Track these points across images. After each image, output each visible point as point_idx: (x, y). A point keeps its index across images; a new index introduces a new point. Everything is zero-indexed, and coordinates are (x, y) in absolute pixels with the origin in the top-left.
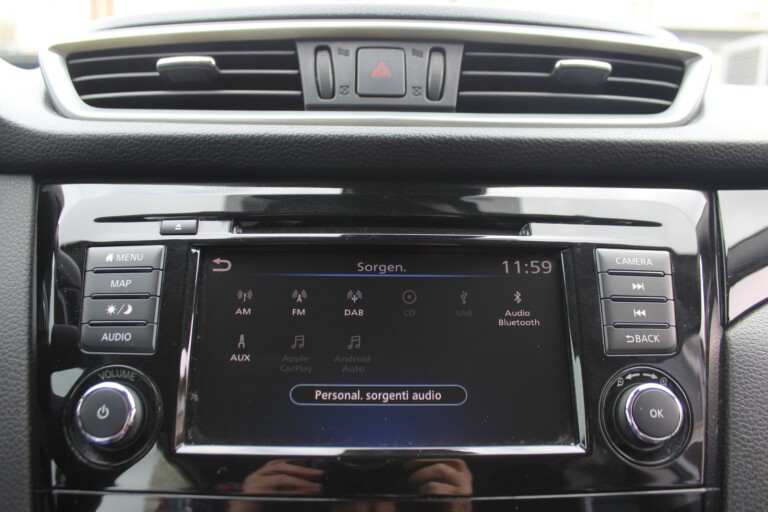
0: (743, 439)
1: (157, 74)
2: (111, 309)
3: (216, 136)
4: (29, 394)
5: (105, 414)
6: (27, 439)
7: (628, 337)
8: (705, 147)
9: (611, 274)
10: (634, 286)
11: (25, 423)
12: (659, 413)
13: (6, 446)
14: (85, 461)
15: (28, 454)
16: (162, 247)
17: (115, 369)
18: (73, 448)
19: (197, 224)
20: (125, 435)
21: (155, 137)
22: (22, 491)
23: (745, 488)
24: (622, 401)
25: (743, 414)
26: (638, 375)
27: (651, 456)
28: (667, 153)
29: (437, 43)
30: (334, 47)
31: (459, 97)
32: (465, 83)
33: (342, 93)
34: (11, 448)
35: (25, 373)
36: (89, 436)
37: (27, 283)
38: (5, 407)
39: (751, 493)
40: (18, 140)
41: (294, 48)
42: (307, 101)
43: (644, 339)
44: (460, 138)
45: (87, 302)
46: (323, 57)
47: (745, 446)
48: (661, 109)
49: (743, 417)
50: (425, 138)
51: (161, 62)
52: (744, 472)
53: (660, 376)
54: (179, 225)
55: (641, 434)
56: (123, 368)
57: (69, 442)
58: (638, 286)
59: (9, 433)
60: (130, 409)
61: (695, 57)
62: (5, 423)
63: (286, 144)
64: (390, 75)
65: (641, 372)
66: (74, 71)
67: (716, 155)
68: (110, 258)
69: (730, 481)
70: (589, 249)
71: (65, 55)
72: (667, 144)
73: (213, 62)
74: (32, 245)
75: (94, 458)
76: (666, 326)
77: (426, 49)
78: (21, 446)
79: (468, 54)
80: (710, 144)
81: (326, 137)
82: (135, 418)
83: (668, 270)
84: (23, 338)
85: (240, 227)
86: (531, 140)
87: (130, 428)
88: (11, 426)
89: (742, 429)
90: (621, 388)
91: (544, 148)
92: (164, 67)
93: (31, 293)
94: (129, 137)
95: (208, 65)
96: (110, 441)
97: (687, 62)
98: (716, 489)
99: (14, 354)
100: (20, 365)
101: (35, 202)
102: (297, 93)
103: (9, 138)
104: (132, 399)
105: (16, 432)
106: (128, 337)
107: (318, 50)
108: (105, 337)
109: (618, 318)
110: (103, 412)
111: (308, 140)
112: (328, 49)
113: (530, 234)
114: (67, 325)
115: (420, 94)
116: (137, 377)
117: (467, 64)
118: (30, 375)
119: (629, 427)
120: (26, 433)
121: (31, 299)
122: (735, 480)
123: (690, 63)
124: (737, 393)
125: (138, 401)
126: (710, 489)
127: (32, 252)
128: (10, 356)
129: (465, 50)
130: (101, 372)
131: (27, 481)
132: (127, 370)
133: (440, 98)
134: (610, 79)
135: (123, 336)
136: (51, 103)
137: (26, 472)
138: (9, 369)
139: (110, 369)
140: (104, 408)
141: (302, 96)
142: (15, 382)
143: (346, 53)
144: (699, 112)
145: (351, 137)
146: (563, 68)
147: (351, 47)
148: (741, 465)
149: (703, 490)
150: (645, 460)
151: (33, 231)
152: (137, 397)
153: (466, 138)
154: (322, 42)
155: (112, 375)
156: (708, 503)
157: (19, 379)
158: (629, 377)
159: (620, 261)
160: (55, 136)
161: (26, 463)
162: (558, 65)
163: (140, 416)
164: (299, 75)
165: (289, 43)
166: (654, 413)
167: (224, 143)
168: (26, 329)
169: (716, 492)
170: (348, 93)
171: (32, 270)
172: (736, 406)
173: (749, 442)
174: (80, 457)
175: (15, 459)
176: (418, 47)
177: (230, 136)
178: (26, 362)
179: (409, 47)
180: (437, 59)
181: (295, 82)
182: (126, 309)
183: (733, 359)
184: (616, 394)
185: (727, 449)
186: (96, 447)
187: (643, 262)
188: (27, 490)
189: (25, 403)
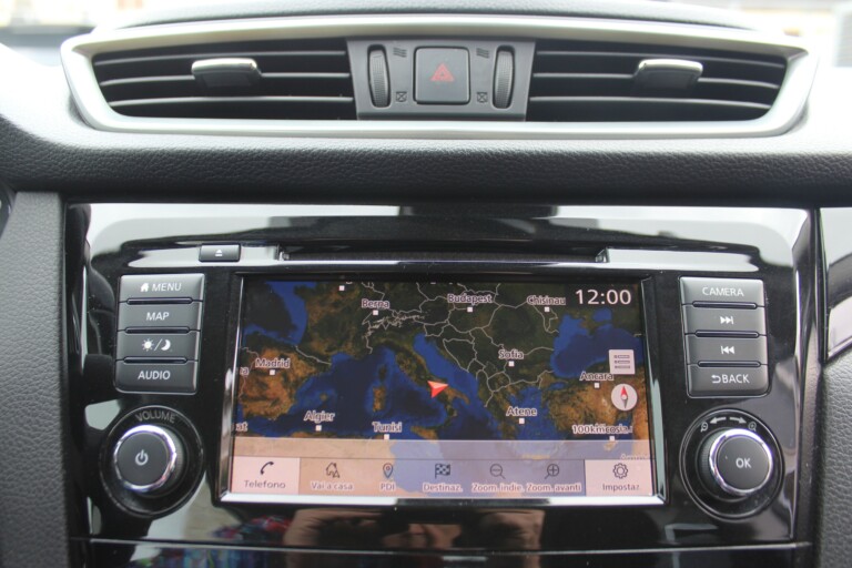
0: (839, 489)
1: (192, 77)
2: (148, 345)
3: (259, 151)
4: (62, 434)
5: (144, 460)
6: (61, 484)
7: (714, 377)
8: (807, 160)
9: (696, 306)
10: (722, 320)
11: (59, 466)
12: (746, 463)
13: (40, 490)
14: (124, 509)
15: (63, 499)
16: (201, 275)
17: (153, 410)
18: (110, 495)
19: (240, 249)
20: (166, 482)
21: (192, 152)
22: (58, 538)
23: (841, 544)
24: (706, 447)
25: (840, 461)
26: (724, 418)
27: (736, 508)
28: (763, 168)
29: (506, 41)
30: (389, 46)
31: (529, 102)
32: (537, 87)
33: (398, 100)
34: (45, 492)
35: (58, 412)
36: (127, 484)
37: (57, 313)
38: (37, 448)
39: (847, 549)
40: (42, 155)
41: (345, 48)
42: (359, 110)
43: (732, 379)
44: (530, 153)
45: (121, 337)
46: (377, 57)
47: (842, 497)
48: (759, 114)
49: (840, 465)
50: (491, 153)
51: (196, 65)
52: (839, 527)
53: (748, 420)
54: (219, 251)
55: (725, 485)
56: (162, 409)
57: (107, 488)
58: (726, 320)
59: (42, 477)
60: (170, 453)
61: (799, 52)
62: (38, 465)
63: (336, 160)
64: (452, 79)
65: (728, 416)
66: (101, 74)
67: (820, 169)
68: (145, 288)
69: (823, 535)
70: (673, 277)
71: (91, 56)
72: (763, 158)
73: (254, 65)
74: (61, 270)
75: (134, 506)
76: (757, 365)
77: (493, 48)
78: (55, 490)
79: (541, 53)
80: (813, 157)
81: (380, 153)
82: (176, 463)
83: (762, 302)
84: (55, 374)
85: (286, 252)
86: (610, 155)
87: (172, 474)
88: (44, 469)
89: (839, 479)
90: (705, 433)
91: (624, 163)
92: (199, 70)
93: (60, 324)
94: (163, 152)
95: (249, 68)
96: (150, 489)
97: (790, 59)
98: (807, 544)
99: (45, 392)
100: (52, 404)
101: (62, 223)
102: (349, 99)
103: (32, 154)
104: (172, 443)
105: (50, 476)
106: (166, 375)
107: (371, 49)
108: (142, 375)
109: (704, 357)
110: (142, 458)
111: (362, 156)
112: (383, 49)
113: (608, 261)
114: (100, 354)
115: (486, 101)
116: (177, 419)
117: (538, 65)
118: (62, 414)
119: (713, 477)
120: (60, 476)
121: (61, 331)
122: (829, 535)
123: (793, 60)
124: (835, 438)
125: (179, 445)
126: (801, 544)
127: (61, 279)
128: (41, 394)
129: (537, 49)
130: (138, 413)
131: (63, 528)
132: (166, 411)
133: (509, 105)
134: (701, 80)
135: (162, 375)
136: (76, 111)
137: (62, 518)
138: (40, 408)
139: (148, 410)
140: (142, 454)
141: (354, 103)
142: (47, 422)
143: (403, 54)
144: (801, 118)
145: (409, 152)
146: (647, 69)
147: (408, 47)
148: (836, 518)
149: (793, 545)
150: (730, 513)
151: (61, 256)
152: (177, 441)
153: (538, 153)
154: (376, 41)
155: (150, 416)
156: (798, 560)
157: (50, 419)
158: (714, 421)
159: (707, 291)
160: (82, 151)
161: (61, 509)
162: (641, 65)
163: (181, 462)
164: (350, 78)
165: (339, 42)
166: (740, 463)
167: (268, 159)
168: (56, 364)
169: (808, 548)
170: (405, 100)
171: (61, 299)
172: (833, 453)
173: (846, 492)
174: (118, 505)
175: (49, 504)
176: (484, 46)
177: (274, 151)
178: (58, 400)
179: (473, 46)
180: (505, 60)
181: (346, 87)
182: (164, 344)
183: (831, 400)
184: (699, 440)
185: (822, 500)
186: (135, 495)
187: (733, 292)
188: (64, 538)
189: (58, 444)
